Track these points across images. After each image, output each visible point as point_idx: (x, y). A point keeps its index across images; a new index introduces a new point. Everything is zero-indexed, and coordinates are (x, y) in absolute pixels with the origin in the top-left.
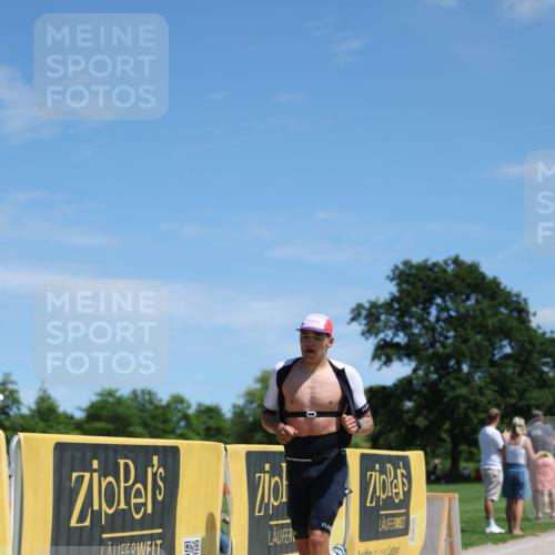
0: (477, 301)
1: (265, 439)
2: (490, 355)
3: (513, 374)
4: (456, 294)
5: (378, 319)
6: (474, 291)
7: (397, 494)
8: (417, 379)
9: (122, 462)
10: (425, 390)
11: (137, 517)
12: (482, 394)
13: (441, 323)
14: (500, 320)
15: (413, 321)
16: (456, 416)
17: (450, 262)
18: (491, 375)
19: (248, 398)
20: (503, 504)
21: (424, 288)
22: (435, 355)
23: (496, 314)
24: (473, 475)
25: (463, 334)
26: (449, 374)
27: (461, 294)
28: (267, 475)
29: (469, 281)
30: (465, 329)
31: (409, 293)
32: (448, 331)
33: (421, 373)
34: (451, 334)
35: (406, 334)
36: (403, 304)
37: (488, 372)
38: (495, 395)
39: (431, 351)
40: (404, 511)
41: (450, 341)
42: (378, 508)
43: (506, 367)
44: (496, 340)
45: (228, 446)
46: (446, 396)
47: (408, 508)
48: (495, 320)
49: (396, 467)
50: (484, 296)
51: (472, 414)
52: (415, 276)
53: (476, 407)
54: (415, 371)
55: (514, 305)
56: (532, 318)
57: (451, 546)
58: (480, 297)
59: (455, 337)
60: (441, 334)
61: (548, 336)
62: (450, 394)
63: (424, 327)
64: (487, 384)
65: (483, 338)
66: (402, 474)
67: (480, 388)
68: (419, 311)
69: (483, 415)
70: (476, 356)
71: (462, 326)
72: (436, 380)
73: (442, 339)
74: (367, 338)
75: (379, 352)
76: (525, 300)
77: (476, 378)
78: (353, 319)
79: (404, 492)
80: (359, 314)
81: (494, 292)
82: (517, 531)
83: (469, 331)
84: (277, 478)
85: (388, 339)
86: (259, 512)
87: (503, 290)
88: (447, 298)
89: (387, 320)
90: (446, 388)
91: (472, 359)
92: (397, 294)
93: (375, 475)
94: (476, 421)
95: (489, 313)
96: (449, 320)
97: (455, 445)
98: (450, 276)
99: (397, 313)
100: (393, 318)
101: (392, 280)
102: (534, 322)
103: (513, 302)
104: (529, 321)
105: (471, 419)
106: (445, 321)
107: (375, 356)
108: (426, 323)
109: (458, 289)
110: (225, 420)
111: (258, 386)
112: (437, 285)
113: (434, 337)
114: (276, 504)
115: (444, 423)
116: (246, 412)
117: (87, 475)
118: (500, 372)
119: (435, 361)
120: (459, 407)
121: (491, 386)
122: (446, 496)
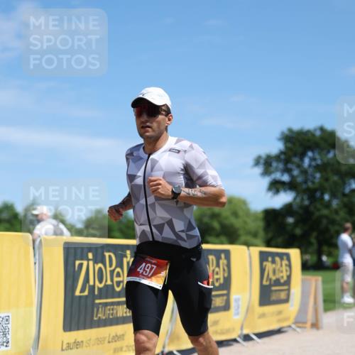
2: (342, 189)
5: (270, 165)
7: (282, 277)
9: (107, 254)
10: (301, 211)
11: (118, 289)
12: (337, 214)
15: (293, 167)
16: (320, 228)
17: (318, 130)
21: (300, 145)
22: (308, 189)
25: (325, 175)
26: (316, 201)
27: (324, 149)
30: (327, 173)
31: (291, 150)
32: (316, 173)
33: (298, 200)
34: (318, 175)
35: (289, 175)
36: (287, 156)
37: (342, 200)
38: (346, 215)
39: (304, 186)
40: (287, 287)
41: (317, 180)
42: (270, 285)
43: (353, 197)
44: (346, 179)
46: (314, 215)
47: (289, 285)
51: (331, 227)
57: (316, 311)
59: (320, 177)
63: (301, 171)
65: (338, 179)
67: (336, 210)
70: (334, 190)
71: (325, 170)
72: (308, 205)
75: (272, 186)
78: (255, 165)
79: (287, 275)
80: (259, 162)
85: (277, 179)
88: (316, 152)
89: (277, 166)
90: (314, 210)
91: (331, 191)
92: (284, 150)
93: (268, 264)
94: (333, 231)
98: (318, 139)
100: (281, 165)
101: (280, 140)
105: (329, 230)
106: (314, 167)
107: (270, 189)
109: (321, 146)
112: (309, 144)
113: (307, 177)
115: (313, 233)
117: (85, 263)
118: (348, 200)
119: (308, 192)
120: (322, 222)
122: (313, 278)
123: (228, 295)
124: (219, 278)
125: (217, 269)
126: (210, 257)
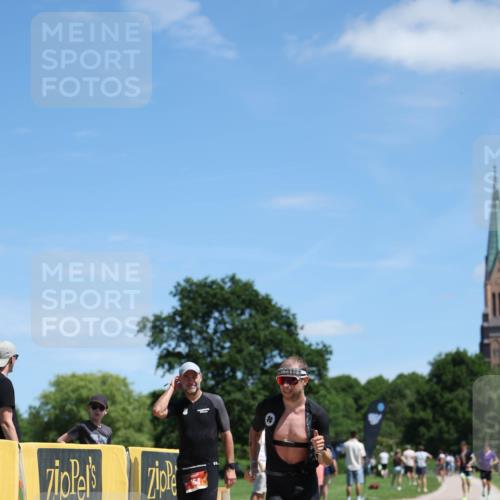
0: (251, 315)
2: (262, 364)
4: (232, 308)
5: (162, 331)
6: (248, 306)
12: (254, 398)
13: (218, 335)
14: (271, 333)
15: (194, 332)
17: (227, 280)
18: (263, 382)
19: (43, 400)
21: (203, 303)
22: (213, 363)
23: (268, 327)
25: (238, 344)
26: (224, 380)
27: (237, 309)
28: (57, 471)
29: (243, 297)
30: (240, 341)
31: (190, 308)
32: (224, 342)
34: (228, 345)
35: (187, 344)
36: (184, 317)
39: (209, 360)
41: (226, 351)
44: (267, 351)
45: (21, 444)
48: (267, 333)
50: (257, 311)
51: (245, 417)
52: (197, 292)
53: (248, 409)
55: (283, 320)
56: (299, 331)
58: (253, 312)
60: (218, 345)
61: (313, 347)
62: (226, 399)
63: (204, 339)
64: (259, 389)
65: (256, 349)
67: (253, 394)
68: (199, 324)
70: (249, 365)
71: (237, 337)
72: (213, 386)
73: (219, 349)
74: (152, 349)
75: (162, 361)
76: (294, 315)
77: (249, 384)
78: (140, 331)
80: (144, 327)
81: (267, 308)
83: (243, 341)
84: (66, 473)
85: (171, 349)
87: (274, 306)
88: (224, 313)
89: (171, 332)
90: (222, 393)
91: (246, 367)
92: (179, 308)
93: (155, 471)
94: (248, 422)
95: (261, 326)
96: (226, 332)
98: (227, 292)
99: (180, 327)
100: (175, 330)
101: (175, 295)
102: (302, 335)
103: (282, 317)
104: (297, 334)
105: (243, 420)
107: (160, 365)
108: (205, 335)
109: (234, 304)
111: (53, 389)
112: (215, 301)
114: (65, 496)
116: (42, 413)
118: (270, 379)
119: (212, 369)
120: (234, 410)
121: (263, 392)
122: (220, 490)
124: (86, 491)
125: (81, 478)
126: (72, 461)
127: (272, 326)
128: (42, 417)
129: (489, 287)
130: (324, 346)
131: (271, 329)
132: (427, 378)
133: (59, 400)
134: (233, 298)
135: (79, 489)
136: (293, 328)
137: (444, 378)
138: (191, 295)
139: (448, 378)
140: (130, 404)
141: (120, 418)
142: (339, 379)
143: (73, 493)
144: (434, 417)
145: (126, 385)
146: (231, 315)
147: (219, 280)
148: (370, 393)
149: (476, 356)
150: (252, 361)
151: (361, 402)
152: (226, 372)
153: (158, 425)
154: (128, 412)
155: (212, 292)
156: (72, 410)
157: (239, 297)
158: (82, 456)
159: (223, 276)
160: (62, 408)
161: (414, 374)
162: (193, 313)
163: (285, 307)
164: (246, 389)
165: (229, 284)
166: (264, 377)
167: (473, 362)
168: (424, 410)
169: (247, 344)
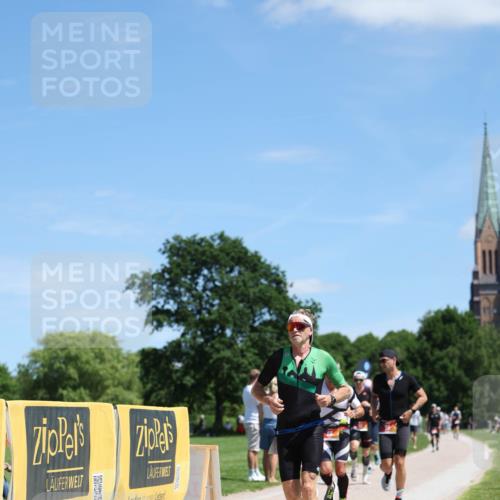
0: (240, 273)
1: (47, 396)
2: (251, 322)
3: (272, 338)
4: (220, 268)
5: (151, 288)
6: (237, 264)
7: (163, 446)
8: (185, 342)
10: (192, 353)
12: (243, 356)
13: (208, 293)
14: (260, 291)
15: (182, 290)
16: (220, 376)
17: (216, 237)
19: (32, 358)
20: (261, 455)
21: (192, 260)
22: (202, 321)
23: (257, 284)
24: (235, 429)
25: (227, 302)
26: (214, 338)
27: (226, 267)
28: (45, 429)
29: (233, 254)
31: (179, 265)
32: (214, 300)
33: (188, 337)
34: (216, 302)
35: (175, 301)
36: (173, 274)
37: (249, 336)
38: (255, 357)
39: (198, 317)
40: (170, 461)
41: (215, 308)
42: (146, 458)
43: (265, 332)
45: (8, 402)
46: (211, 358)
47: (173, 458)
48: (256, 290)
49: (162, 421)
50: (247, 268)
51: (235, 375)
52: (185, 249)
53: (238, 368)
54: (183, 335)
55: (273, 277)
56: (289, 289)
57: (212, 492)
58: (243, 269)
59: (219, 305)
61: (303, 304)
62: (215, 356)
63: (193, 296)
64: (248, 347)
65: (245, 307)
66: (168, 428)
67: (242, 351)
68: (188, 282)
69: (244, 375)
70: (238, 323)
71: (226, 295)
72: (202, 344)
73: (208, 306)
74: (140, 305)
75: (151, 318)
76: (283, 272)
77: (238, 342)
79: (170, 444)
80: (133, 284)
81: (255, 265)
82: (273, 480)
83: (232, 299)
84: (53, 431)
85: (160, 306)
86: (37, 461)
87: (263, 263)
88: (213, 270)
89: (160, 289)
90: (211, 351)
91: (235, 325)
92: (168, 266)
93: (144, 428)
94: (237, 380)
95: (251, 284)
96: (215, 290)
97: (219, 401)
98: (216, 250)
99: (168, 283)
100: (164, 287)
101: (164, 253)
102: (291, 293)
103: (272, 274)
104: (287, 292)
105: (233, 379)
106: (211, 290)
107: (148, 322)
108: (194, 292)
109: (223, 262)
110: (11, 378)
111: (41, 347)
112: (204, 258)
113: (201, 305)
114: (53, 454)
115: (210, 383)
116: (31, 371)
118: (259, 336)
119: (201, 326)
120: (223, 368)
121: (252, 350)
122: (208, 448)
123: (86, 472)
124: (73, 449)
125: (69, 436)
126: (60, 419)
127: (262, 284)
128: (32, 375)
129: (479, 245)
130: (314, 303)
131: (260, 286)
132: (417, 335)
133: (47, 358)
134: (222, 255)
135: (67, 447)
136: (282, 285)
137: (435, 335)
138: (180, 253)
139: (438, 335)
140: (119, 362)
141: (109, 376)
142: (329, 337)
143: (61, 451)
144: (424, 375)
145: (115, 343)
146: (220, 273)
147: (208, 238)
148: (359, 350)
149: (466, 313)
150: (242, 318)
151: (351, 360)
152: (216, 330)
153: (147, 383)
154: (117, 370)
155: (200, 249)
156: (60, 368)
157: (228, 254)
158: (70, 413)
159: (212, 233)
160: (51, 366)
161: (404, 331)
162: (182, 270)
163: (274, 264)
164: (236, 347)
165: (218, 242)
166: (253, 335)
167: (463, 319)
168: (415, 367)
169: (236, 301)
